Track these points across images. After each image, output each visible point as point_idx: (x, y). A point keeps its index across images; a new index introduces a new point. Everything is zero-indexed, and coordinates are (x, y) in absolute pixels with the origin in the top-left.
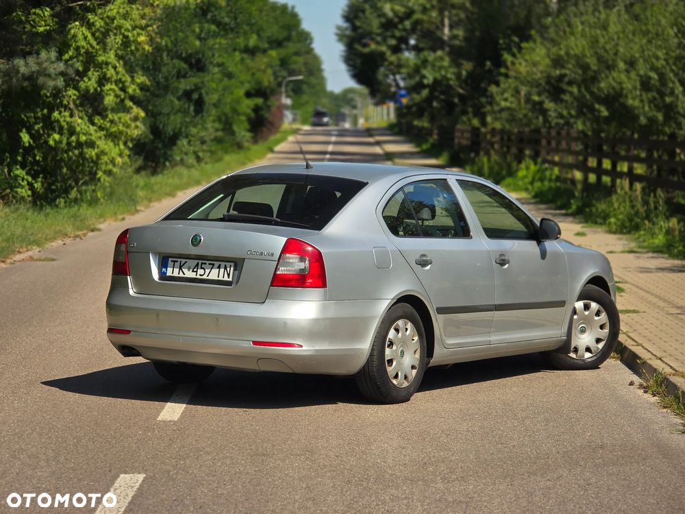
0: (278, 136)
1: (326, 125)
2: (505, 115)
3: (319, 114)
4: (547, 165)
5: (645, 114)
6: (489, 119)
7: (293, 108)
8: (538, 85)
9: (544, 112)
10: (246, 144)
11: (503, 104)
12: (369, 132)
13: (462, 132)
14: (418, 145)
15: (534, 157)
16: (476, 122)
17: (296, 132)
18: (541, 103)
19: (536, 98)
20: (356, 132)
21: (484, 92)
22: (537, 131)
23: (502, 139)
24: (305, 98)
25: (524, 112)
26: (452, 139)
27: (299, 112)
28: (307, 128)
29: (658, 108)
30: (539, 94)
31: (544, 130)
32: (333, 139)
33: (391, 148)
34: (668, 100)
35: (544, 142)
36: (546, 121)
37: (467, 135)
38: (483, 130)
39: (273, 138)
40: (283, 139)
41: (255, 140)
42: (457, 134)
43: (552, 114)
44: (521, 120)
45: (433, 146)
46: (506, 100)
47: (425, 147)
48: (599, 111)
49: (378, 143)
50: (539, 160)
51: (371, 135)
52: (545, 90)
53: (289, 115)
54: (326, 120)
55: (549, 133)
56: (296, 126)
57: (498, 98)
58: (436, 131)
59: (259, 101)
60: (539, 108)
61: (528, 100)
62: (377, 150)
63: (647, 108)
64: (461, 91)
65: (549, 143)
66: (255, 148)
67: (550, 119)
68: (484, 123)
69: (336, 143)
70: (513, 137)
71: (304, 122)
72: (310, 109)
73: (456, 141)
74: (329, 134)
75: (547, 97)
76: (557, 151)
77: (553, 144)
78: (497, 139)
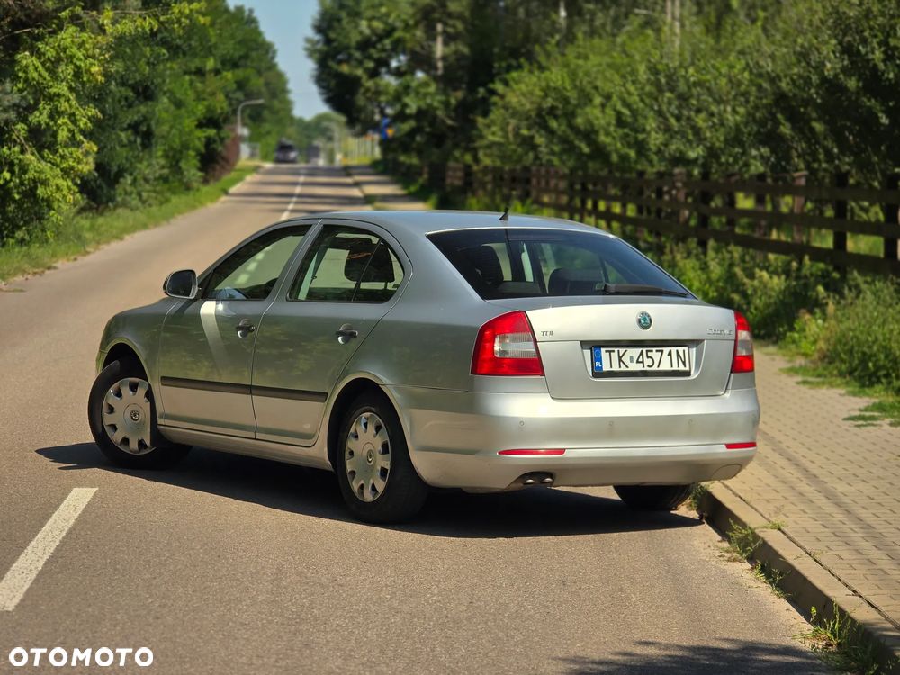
0: (233, 175)
1: (293, 161)
2: (495, 151)
3: (284, 148)
4: (535, 207)
5: (617, 151)
6: (481, 154)
7: (251, 139)
8: (528, 118)
9: (534, 147)
10: (195, 185)
11: (491, 138)
12: (347, 171)
13: (455, 170)
14: (406, 186)
15: (524, 198)
16: (468, 158)
17: (256, 169)
18: (532, 138)
19: (525, 132)
20: (330, 171)
21: (473, 124)
22: (526, 169)
23: (494, 178)
24: (266, 127)
25: (513, 147)
26: (443, 179)
27: (259, 145)
28: (268, 165)
29: (630, 146)
30: (529, 128)
31: (534, 169)
32: (302, 179)
33: (372, 190)
34: (641, 137)
35: (534, 181)
36: (537, 158)
37: (460, 174)
38: (475, 168)
39: (227, 177)
40: (240, 179)
41: (206, 181)
42: (450, 173)
43: (543, 149)
44: (510, 157)
45: (423, 187)
46: (494, 134)
47: (413, 189)
48: (580, 149)
49: (357, 184)
50: (529, 201)
51: (349, 175)
52: (536, 123)
53: (245, 150)
54: (293, 155)
55: (538, 171)
56: (256, 162)
57: (485, 132)
58: (426, 170)
59: (212, 132)
60: (529, 143)
61: (517, 134)
62: (356, 192)
63: (619, 145)
64: (449, 122)
65: (539, 183)
66: (205, 189)
67: (541, 156)
68: (476, 160)
69: (305, 184)
70: (506, 176)
71: (265, 158)
72: (272, 141)
73: (449, 181)
74: (296, 173)
75: (538, 132)
76: (547, 190)
77: (543, 183)
78: (489, 178)
